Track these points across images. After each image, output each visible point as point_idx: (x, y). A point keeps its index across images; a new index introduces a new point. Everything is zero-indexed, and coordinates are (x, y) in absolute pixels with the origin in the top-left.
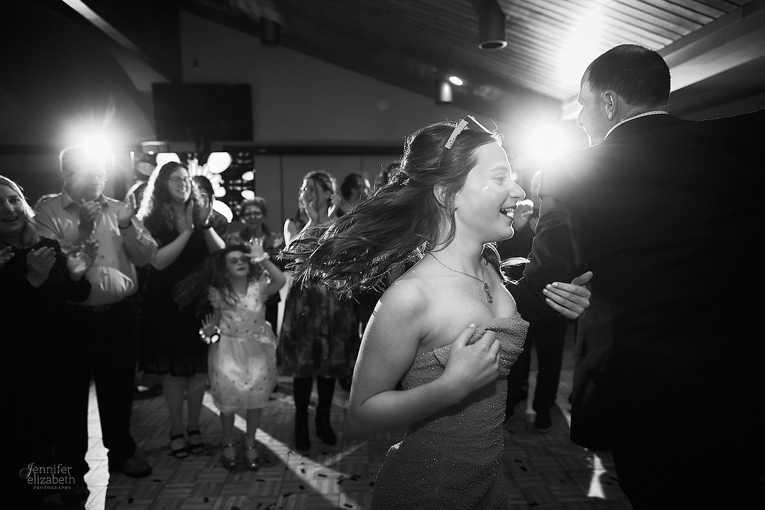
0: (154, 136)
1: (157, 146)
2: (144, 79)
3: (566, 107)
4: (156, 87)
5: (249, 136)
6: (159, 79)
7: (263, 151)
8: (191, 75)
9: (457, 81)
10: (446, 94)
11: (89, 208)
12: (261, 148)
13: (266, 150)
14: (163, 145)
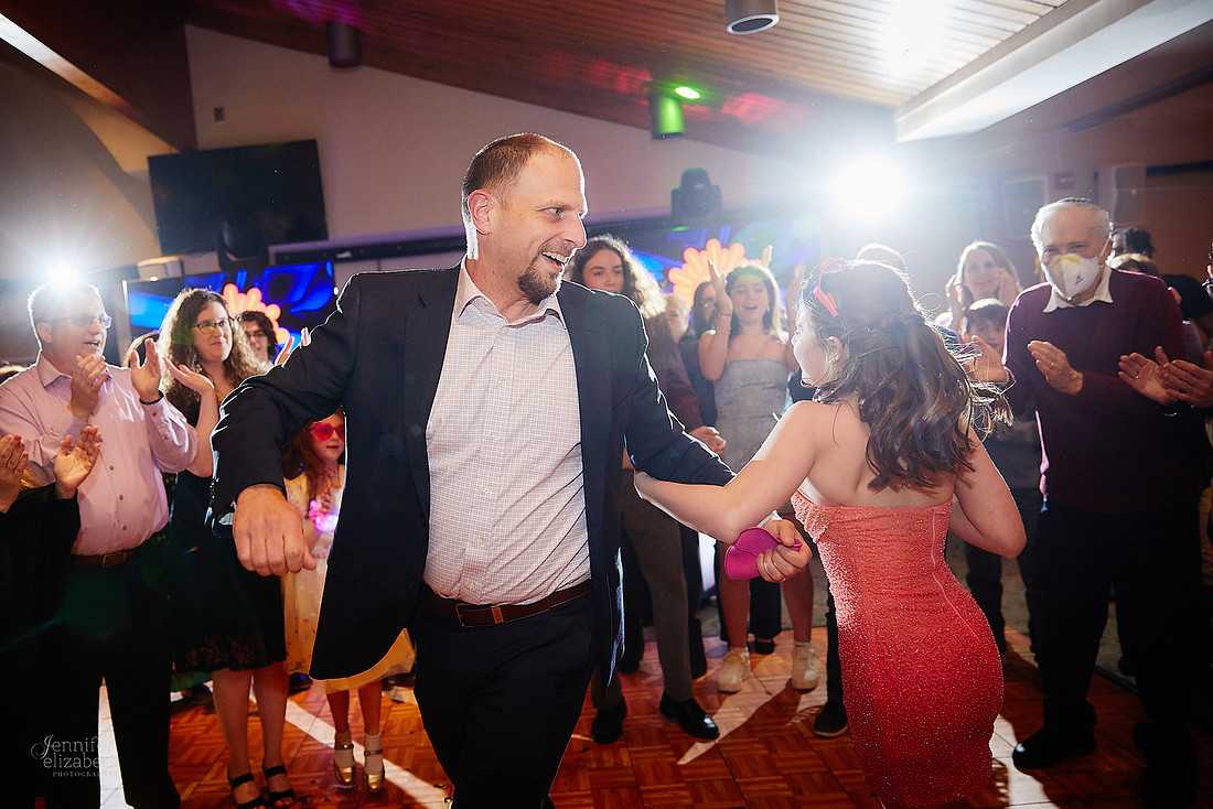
0: (158, 248)
1: (164, 264)
2: (133, 149)
3: (901, 119)
4: (153, 161)
5: (320, 232)
6: (159, 147)
7: (347, 254)
8: (211, 134)
9: (688, 92)
10: (671, 117)
11: (88, 367)
12: (343, 250)
13: (352, 253)
14: (172, 262)
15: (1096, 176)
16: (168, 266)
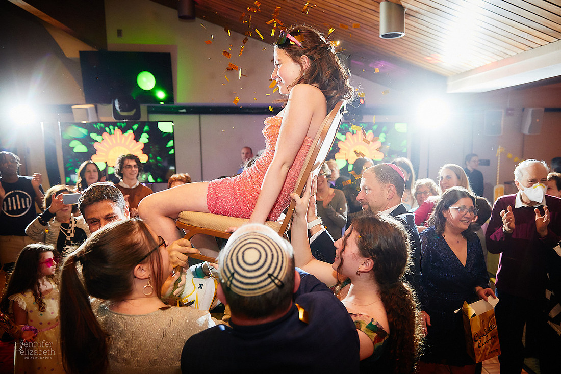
0: (84, 100)
2: (72, 47)
3: (450, 83)
4: (82, 53)
6: (85, 47)
7: (184, 111)
8: (115, 44)
12: (182, 108)
13: (186, 110)
14: (90, 108)
15: (523, 109)
16: (89, 110)
